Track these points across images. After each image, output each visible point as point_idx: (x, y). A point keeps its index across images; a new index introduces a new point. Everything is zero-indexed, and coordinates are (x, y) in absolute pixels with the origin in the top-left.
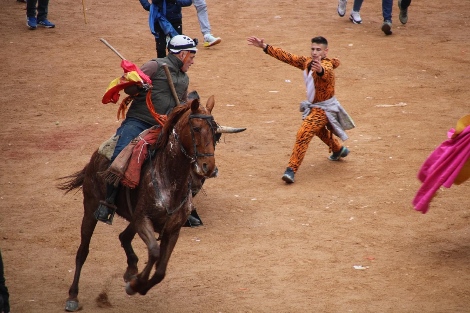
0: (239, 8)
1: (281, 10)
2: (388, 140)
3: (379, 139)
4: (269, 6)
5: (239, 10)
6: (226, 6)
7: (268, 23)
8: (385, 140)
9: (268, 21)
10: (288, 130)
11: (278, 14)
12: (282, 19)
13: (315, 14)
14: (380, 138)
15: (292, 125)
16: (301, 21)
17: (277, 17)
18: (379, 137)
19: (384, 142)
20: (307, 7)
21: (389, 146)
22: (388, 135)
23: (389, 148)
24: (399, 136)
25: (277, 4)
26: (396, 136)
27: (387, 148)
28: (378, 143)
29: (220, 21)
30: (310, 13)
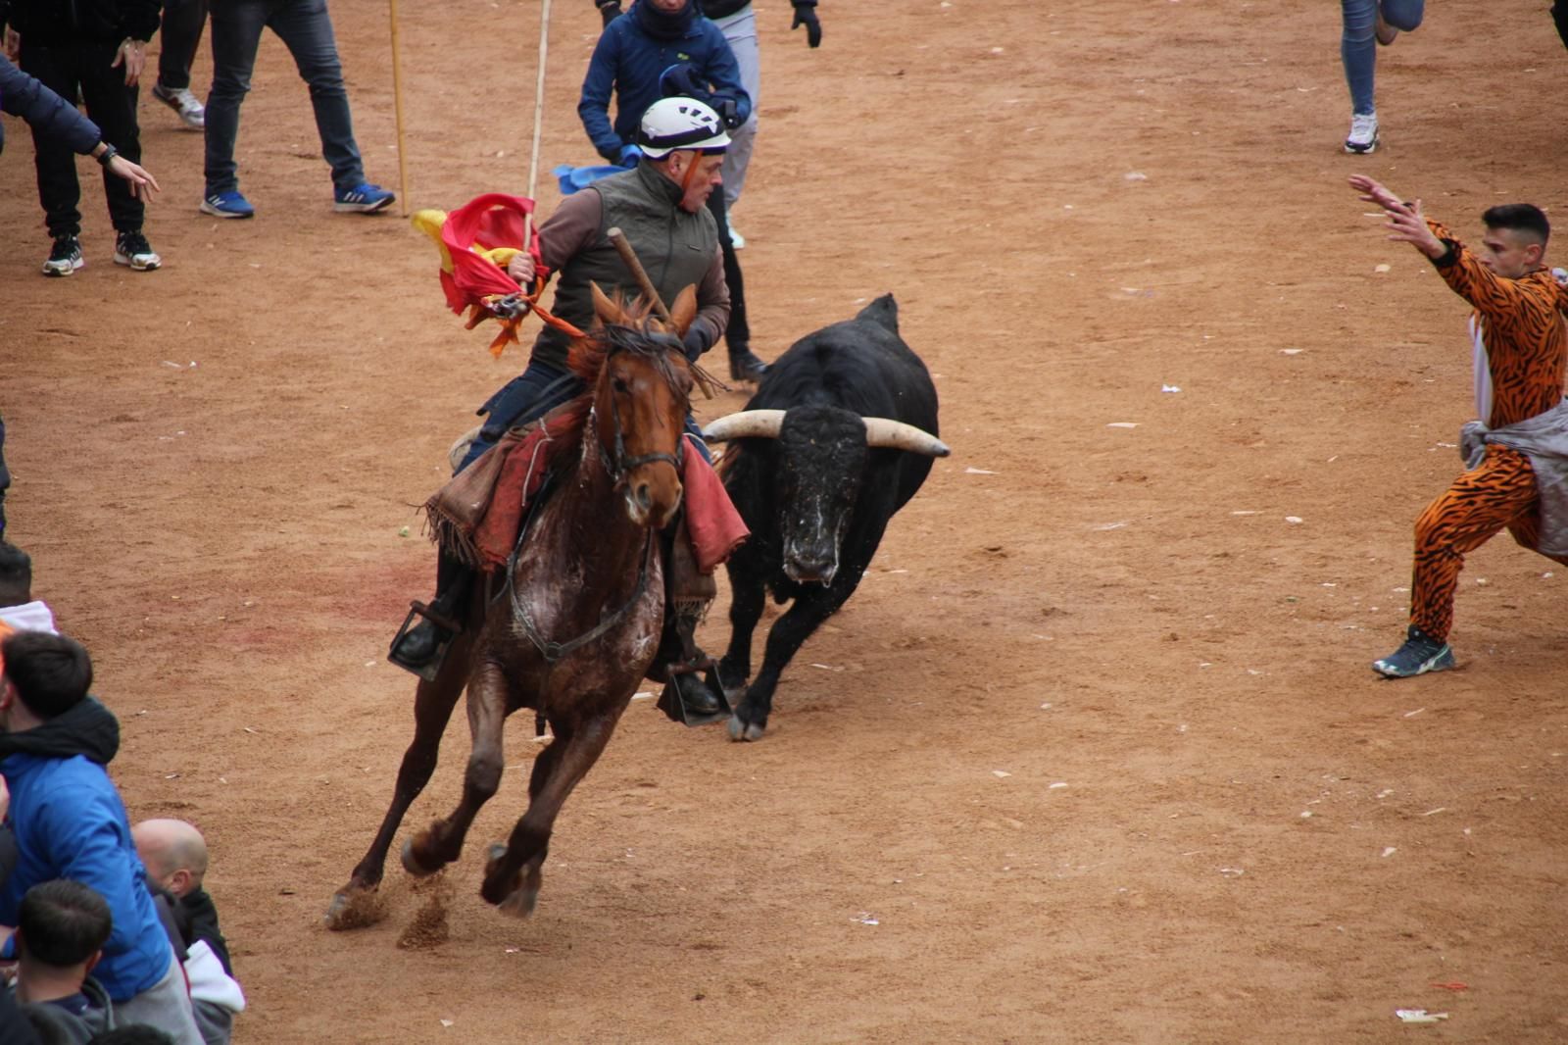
0: (1006, 145)
1: (1148, 153)
2: (1510, 588)
3: (1480, 585)
4: (1106, 140)
5: (1006, 152)
6: (964, 141)
7: (1104, 196)
8: (1499, 588)
9: (1105, 191)
10: (1173, 552)
11: (1136, 167)
12: (1150, 183)
13: (1263, 165)
14: (1482, 581)
15: (1184, 537)
16: (1214, 188)
17: (1133, 176)
18: (1482, 578)
19: (1497, 594)
20: (1237, 144)
21: (1514, 608)
22: (1512, 572)
23: (1515, 613)
24: (1547, 575)
25: (1133, 133)
26: (1537, 575)
27: (1506, 613)
28: (1477, 599)
29: (942, 191)
30: (1245, 163)
